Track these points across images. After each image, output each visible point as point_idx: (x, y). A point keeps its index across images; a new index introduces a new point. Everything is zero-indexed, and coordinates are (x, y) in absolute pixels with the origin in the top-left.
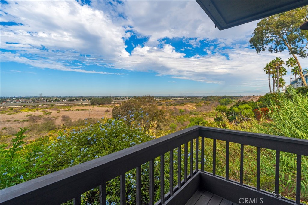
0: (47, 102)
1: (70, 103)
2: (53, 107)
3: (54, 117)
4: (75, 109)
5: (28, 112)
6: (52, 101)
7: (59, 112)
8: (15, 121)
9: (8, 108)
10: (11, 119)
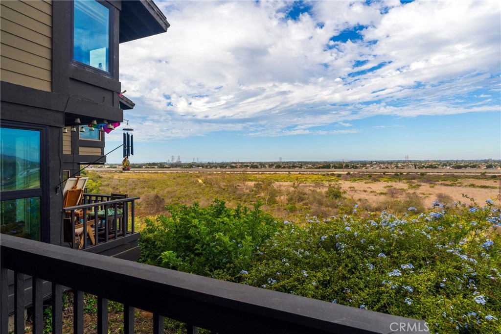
0: (416, 168)
1: (455, 173)
2: (425, 177)
3: (424, 194)
4: (466, 184)
5: (388, 182)
6: (424, 166)
7: (433, 187)
8: (372, 192)
9: (366, 175)
10: (368, 190)
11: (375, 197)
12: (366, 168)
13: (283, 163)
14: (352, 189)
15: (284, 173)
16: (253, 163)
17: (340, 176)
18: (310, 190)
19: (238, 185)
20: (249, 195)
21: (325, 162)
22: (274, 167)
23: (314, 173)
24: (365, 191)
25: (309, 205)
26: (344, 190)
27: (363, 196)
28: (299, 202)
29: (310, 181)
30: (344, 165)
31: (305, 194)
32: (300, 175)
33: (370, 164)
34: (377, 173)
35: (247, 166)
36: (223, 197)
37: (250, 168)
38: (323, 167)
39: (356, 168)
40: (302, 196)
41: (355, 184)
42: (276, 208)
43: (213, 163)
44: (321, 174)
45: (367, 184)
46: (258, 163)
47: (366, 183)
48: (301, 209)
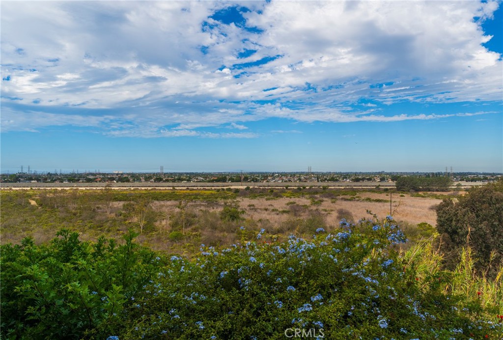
0: (318, 181)
1: (355, 186)
2: (327, 191)
3: (325, 210)
4: (363, 198)
5: (291, 198)
6: (326, 179)
7: (334, 202)
8: (273, 210)
9: (268, 189)
10: (269, 207)
11: (277, 216)
12: (268, 181)
13: (165, 174)
14: (252, 207)
15: (167, 188)
16: (122, 174)
17: (238, 192)
18: (201, 210)
19: (98, 208)
20: (114, 221)
21: (221, 174)
22: (153, 180)
23: (207, 188)
24: (266, 210)
25: (200, 231)
26: (242, 209)
27: (265, 215)
28: (186, 227)
29: (201, 199)
30: (243, 177)
31: (195, 216)
32: (188, 191)
33: (271, 176)
34: (279, 188)
35: (112, 179)
36: (74, 226)
37: (117, 182)
38: (218, 181)
39: (256, 182)
40: (190, 218)
41: (255, 202)
42: (155, 237)
43: (56, 174)
44: (215, 189)
45: (268, 201)
46: (128, 174)
47: (267, 200)
48: (189, 237)
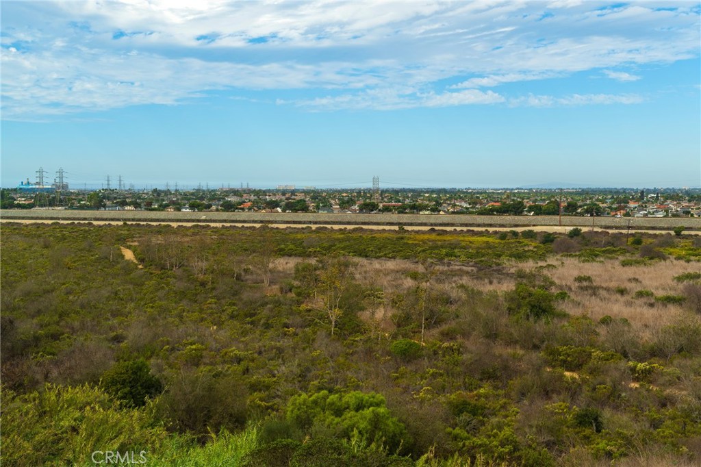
8: (640, 294)
9: (628, 235)
10: (629, 286)
11: (651, 311)
12: (627, 215)
13: (383, 192)
14: (585, 284)
15: (387, 228)
16: (293, 192)
17: (552, 241)
18: (462, 286)
19: (246, 271)
20: (278, 303)
21: (511, 194)
22: (356, 207)
23: (476, 229)
24: (622, 292)
25: (460, 340)
26: (561, 287)
27: (617, 308)
28: (428, 327)
29: (463, 258)
30: (564, 202)
31: (449, 301)
32: (433, 236)
33: (638, 200)
34: (658, 232)
35: (273, 205)
36: (201, 311)
37: (284, 211)
38: (503, 211)
39: (598, 215)
40: (440, 308)
41: (593, 269)
42: (361, 347)
43: (168, 192)
44: (496, 233)
45: (626, 269)
46: (306, 192)
47: (624, 264)
48: (435, 353)
